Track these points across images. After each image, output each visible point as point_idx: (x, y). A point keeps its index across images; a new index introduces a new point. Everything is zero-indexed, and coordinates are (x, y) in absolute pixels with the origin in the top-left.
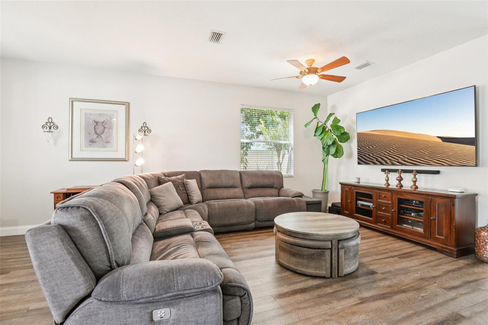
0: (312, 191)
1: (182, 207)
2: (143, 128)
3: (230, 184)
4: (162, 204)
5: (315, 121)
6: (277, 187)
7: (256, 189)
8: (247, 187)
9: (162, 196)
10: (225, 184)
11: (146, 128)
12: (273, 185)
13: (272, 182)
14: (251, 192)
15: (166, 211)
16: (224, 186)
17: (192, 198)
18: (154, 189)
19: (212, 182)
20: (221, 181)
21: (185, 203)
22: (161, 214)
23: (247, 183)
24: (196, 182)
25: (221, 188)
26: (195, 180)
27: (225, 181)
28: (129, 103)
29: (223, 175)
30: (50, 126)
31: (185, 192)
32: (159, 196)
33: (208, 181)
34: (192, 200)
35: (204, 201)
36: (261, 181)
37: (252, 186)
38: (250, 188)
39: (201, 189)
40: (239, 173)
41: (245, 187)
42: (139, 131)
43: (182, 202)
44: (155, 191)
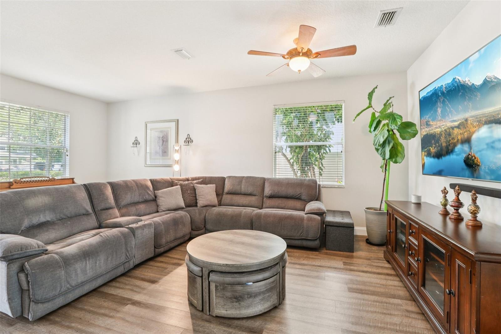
0: (365, 210)
1: (183, 208)
2: (187, 139)
3: (250, 192)
4: (161, 204)
5: (370, 111)
6: (305, 199)
7: (277, 199)
8: (268, 196)
9: (164, 197)
10: (244, 191)
11: (189, 139)
12: (300, 196)
13: (299, 193)
14: (268, 202)
15: (162, 210)
16: (243, 193)
17: (198, 202)
18: (160, 191)
19: (231, 188)
20: (241, 187)
21: (188, 206)
22: (158, 212)
23: (268, 191)
24: (215, 187)
25: (240, 195)
26: (214, 185)
27: (244, 188)
28: (178, 120)
29: (244, 181)
30: (136, 143)
31: (194, 195)
32: (161, 197)
33: (228, 186)
34: (198, 204)
35: (220, 206)
36: (283, 191)
37: (272, 195)
38: (271, 197)
39: (222, 194)
40: (264, 180)
41: (265, 196)
42: (185, 142)
43: (182, 204)
44: (159, 193)
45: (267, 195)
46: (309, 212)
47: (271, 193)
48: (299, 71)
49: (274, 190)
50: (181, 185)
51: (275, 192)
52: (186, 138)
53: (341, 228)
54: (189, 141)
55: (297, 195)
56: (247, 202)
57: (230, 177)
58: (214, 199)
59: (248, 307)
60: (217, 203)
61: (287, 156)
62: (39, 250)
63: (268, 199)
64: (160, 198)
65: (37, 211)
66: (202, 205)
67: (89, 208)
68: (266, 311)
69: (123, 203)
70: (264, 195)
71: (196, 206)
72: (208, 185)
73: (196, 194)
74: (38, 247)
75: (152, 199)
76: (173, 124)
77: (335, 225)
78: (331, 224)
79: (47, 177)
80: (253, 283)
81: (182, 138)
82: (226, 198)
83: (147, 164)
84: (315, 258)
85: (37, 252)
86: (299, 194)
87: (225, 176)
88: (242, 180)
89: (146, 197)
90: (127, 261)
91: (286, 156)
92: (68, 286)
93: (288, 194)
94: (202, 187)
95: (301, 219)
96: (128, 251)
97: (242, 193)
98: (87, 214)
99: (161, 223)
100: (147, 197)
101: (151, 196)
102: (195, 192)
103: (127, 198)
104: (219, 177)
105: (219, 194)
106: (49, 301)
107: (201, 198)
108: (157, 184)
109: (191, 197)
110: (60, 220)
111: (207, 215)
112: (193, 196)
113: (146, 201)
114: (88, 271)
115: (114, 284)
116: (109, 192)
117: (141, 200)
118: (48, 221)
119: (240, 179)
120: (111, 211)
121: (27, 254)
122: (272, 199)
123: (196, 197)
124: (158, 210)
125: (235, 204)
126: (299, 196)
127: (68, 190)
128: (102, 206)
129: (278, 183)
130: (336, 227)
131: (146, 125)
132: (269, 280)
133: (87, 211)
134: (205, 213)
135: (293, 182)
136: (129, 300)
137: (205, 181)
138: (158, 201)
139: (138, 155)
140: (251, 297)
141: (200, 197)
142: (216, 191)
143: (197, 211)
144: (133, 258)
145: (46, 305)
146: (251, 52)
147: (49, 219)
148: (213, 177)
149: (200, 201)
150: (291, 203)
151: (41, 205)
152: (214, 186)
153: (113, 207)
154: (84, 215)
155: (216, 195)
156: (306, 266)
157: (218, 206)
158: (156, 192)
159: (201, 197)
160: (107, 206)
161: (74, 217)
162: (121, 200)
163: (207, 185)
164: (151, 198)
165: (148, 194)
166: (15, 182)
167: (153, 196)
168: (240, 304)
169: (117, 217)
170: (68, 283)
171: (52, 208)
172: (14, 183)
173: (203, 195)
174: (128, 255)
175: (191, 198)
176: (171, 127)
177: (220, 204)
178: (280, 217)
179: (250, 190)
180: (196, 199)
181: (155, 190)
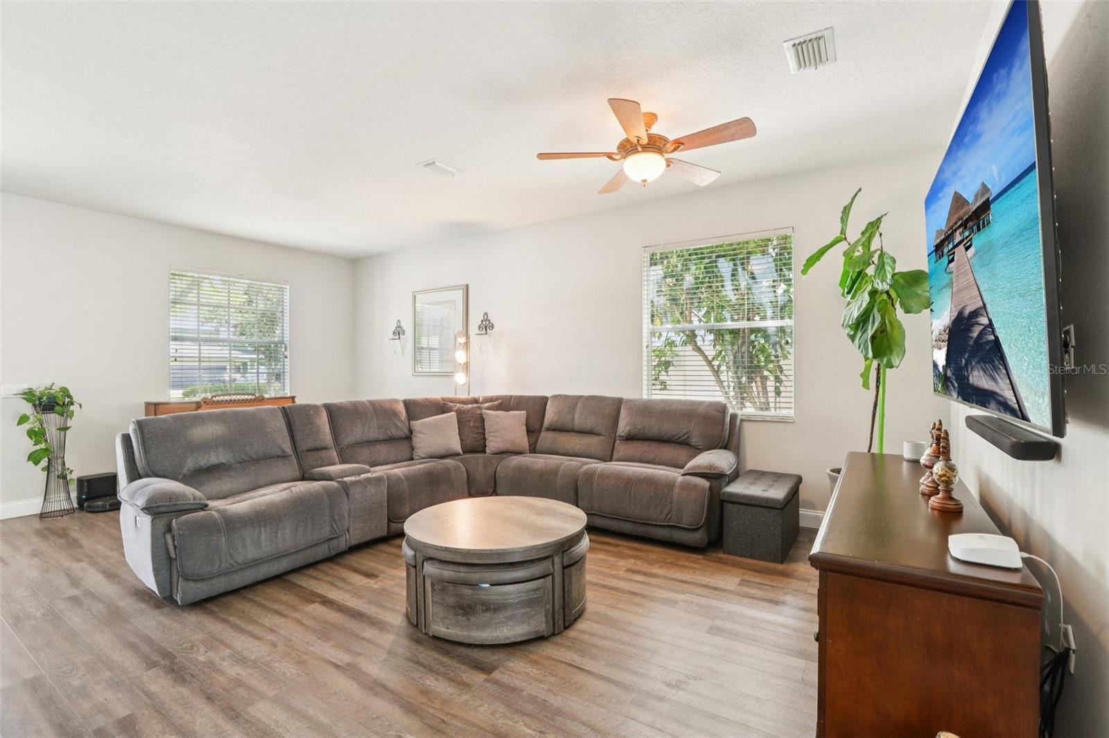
0: (829, 475)
1: (458, 454)
2: (484, 323)
3: (589, 426)
4: (418, 446)
6: (697, 444)
7: (640, 443)
8: (623, 436)
9: (424, 434)
10: (578, 425)
11: (488, 323)
12: (688, 437)
14: (621, 449)
15: (419, 456)
16: (578, 430)
17: (487, 444)
18: (419, 422)
19: (556, 418)
20: (573, 418)
21: (467, 450)
22: (412, 459)
23: (623, 427)
24: (525, 416)
25: (571, 434)
26: (524, 412)
27: (580, 419)
28: (467, 286)
29: (579, 405)
30: (399, 332)
31: (481, 431)
32: (420, 432)
33: (550, 415)
34: (487, 448)
35: (534, 453)
36: (654, 427)
37: (632, 434)
38: (630, 438)
39: (540, 431)
40: (619, 402)
41: (619, 436)
42: (479, 328)
43: (457, 447)
44: (417, 424)
45: (623, 434)
46: (690, 472)
47: (630, 431)
48: (644, 181)
49: (635, 425)
50: (460, 413)
51: (636, 428)
52: (482, 321)
53: (755, 510)
54: (486, 326)
55: (681, 435)
56: (583, 447)
57: (556, 396)
58: (522, 440)
59: (484, 627)
60: (528, 448)
61: (707, 353)
62: (195, 504)
63: (623, 442)
64: (418, 435)
65: (206, 446)
66: (495, 451)
67: (287, 446)
68: (519, 639)
69: (348, 439)
70: (618, 434)
71: (484, 452)
72: (510, 412)
73: (484, 429)
74: (194, 499)
75: (403, 435)
76: (459, 295)
77: (741, 501)
78: (733, 500)
79: (252, 395)
80: (491, 585)
81: (475, 321)
82: (546, 438)
83: (417, 371)
84: (688, 567)
85: (192, 507)
86: (686, 434)
87: (549, 395)
88: (577, 404)
89: (391, 432)
90: (333, 536)
91: (704, 354)
92: (232, 561)
93: (664, 433)
94: (497, 416)
95: (670, 485)
96: (334, 520)
97: (576, 429)
98: (283, 456)
99: (402, 477)
100: (394, 432)
101: (402, 430)
102: (484, 426)
103: (356, 433)
104: (535, 397)
105: (533, 430)
106: (204, 580)
107: (493, 436)
108: (415, 409)
109: (476, 433)
110: (240, 463)
111: (498, 468)
112: (479, 433)
113: (391, 440)
114: (263, 544)
115: (310, 571)
116: (323, 419)
117: (381, 437)
118: (222, 464)
119: (572, 402)
120: (323, 454)
121: (179, 508)
122: (630, 442)
123: (484, 434)
124: (414, 456)
125: (560, 451)
126: (685, 440)
127: (253, 415)
128: (309, 445)
129: (646, 409)
130: (745, 507)
131: (415, 296)
132: (524, 584)
133: (284, 452)
134: (495, 466)
135: (674, 408)
136: (320, 596)
137: (505, 404)
138: (414, 439)
139: (403, 353)
140: (488, 609)
141: (491, 434)
142: (526, 425)
143: (481, 462)
144: (345, 533)
145: (199, 585)
147: (224, 461)
148: (525, 396)
149: (491, 443)
150: (667, 452)
151: (211, 437)
152: (521, 414)
153: (328, 446)
154: (278, 457)
155: (528, 431)
156: (656, 579)
157: (530, 453)
158: (412, 422)
159: (493, 434)
160: (318, 444)
161: (261, 460)
162: (343, 436)
163: (508, 411)
164: (400, 434)
165: (397, 426)
166: (205, 402)
167: (406, 431)
168: (468, 619)
169: (334, 464)
170: (232, 557)
171: (226, 443)
172: (202, 403)
173: (496, 432)
174: (335, 527)
175: (475, 436)
176: (455, 301)
177: (533, 450)
178: (628, 480)
179: (590, 423)
180: (485, 439)
181: (411, 420)
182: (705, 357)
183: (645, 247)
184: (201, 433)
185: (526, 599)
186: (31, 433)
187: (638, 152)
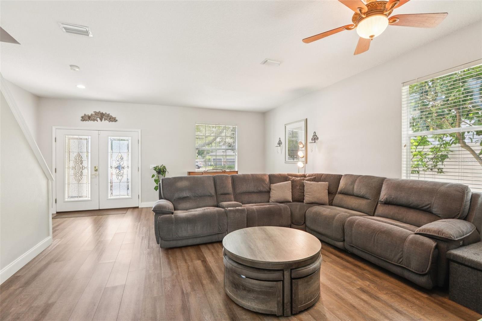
1: (290, 202)
3: (362, 193)
4: (272, 196)
6: (438, 213)
7: (393, 207)
8: (383, 202)
9: (275, 190)
10: (356, 192)
12: (430, 207)
13: (427, 203)
14: (381, 209)
15: (272, 201)
17: (305, 198)
18: (274, 185)
19: (344, 187)
20: (353, 188)
21: (294, 200)
22: (269, 202)
23: (383, 196)
24: (328, 185)
25: (351, 196)
26: (327, 183)
27: (357, 188)
28: (307, 119)
29: (357, 181)
30: (280, 143)
31: (303, 191)
32: (273, 190)
33: (342, 184)
34: (304, 200)
36: (403, 197)
37: (388, 201)
38: (387, 203)
39: (336, 194)
40: (382, 181)
41: (380, 201)
42: (312, 139)
43: (290, 198)
44: (273, 186)
45: (382, 200)
46: (421, 232)
47: (387, 199)
48: (372, 36)
49: (390, 195)
50: (293, 182)
51: (391, 197)
52: (313, 136)
54: (315, 138)
55: (424, 205)
56: (357, 205)
57: (346, 175)
58: (325, 197)
60: (328, 202)
62: (168, 211)
63: (382, 205)
64: (272, 191)
66: (308, 202)
67: (213, 192)
69: (238, 191)
70: (379, 200)
71: (303, 202)
72: (319, 182)
73: (304, 190)
74: (168, 209)
75: (266, 191)
76: (303, 123)
77: (466, 264)
78: (459, 261)
79: (221, 170)
80: (246, 277)
81: (310, 136)
82: (338, 198)
83: (286, 161)
85: (168, 212)
86: (428, 205)
87: (343, 174)
88: (356, 180)
89: (260, 189)
90: (220, 233)
92: (177, 236)
93: (411, 202)
94: (311, 184)
95: (403, 239)
96: (220, 226)
97: (355, 194)
98: (211, 196)
99: (255, 210)
100: (262, 189)
101: (266, 188)
102: (304, 189)
103: (243, 188)
104: (335, 175)
105: (332, 193)
106: (167, 241)
107: (308, 194)
108: (274, 179)
109: (300, 192)
110: (194, 197)
111: (307, 211)
112: (302, 192)
113: (260, 192)
114: (189, 231)
115: (210, 246)
116: (230, 181)
117: (255, 191)
118: (188, 197)
119: (354, 179)
120: (227, 196)
121: (163, 212)
122: (387, 205)
123: (304, 193)
125: (345, 206)
126: (428, 208)
128: (222, 192)
129: (399, 186)
131: (286, 127)
132: (264, 282)
133: (211, 194)
134: (305, 210)
135: (420, 186)
137: (317, 178)
138: (271, 193)
139: (281, 153)
140: (245, 289)
141: (307, 193)
142: (328, 190)
143: (298, 207)
144: (225, 232)
145: (166, 242)
146: (308, 40)
147: (189, 196)
148: (330, 175)
149: (307, 198)
152: (324, 184)
153: (230, 193)
154: (209, 196)
155: (328, 193)
157: (329, 205)
158: (271, 185)
159: (308, 193)
160: (226, 192)
161: (203, 196)
162: (237, 189)
163: (318, 182)
164: (264, 190)
165: (263, 186)
167: (268, 189)
168: (237, 291)
169: (231, 201)
170: (177, 234)
171: (190, 189)
172: (203, 173)
173: (310, 192)
174: (220, 229)
175: (300, 193)
176: (301, 127)
177: (331, 204)
178: (374, 230)
179: (363, 192)
180: (304, 195)
181: (271, 184)
182: (473, 152)
183: (403, 83)
184: (180, 184)
185: (265, 291)
186: (155, 181)
187: (364, 18)
